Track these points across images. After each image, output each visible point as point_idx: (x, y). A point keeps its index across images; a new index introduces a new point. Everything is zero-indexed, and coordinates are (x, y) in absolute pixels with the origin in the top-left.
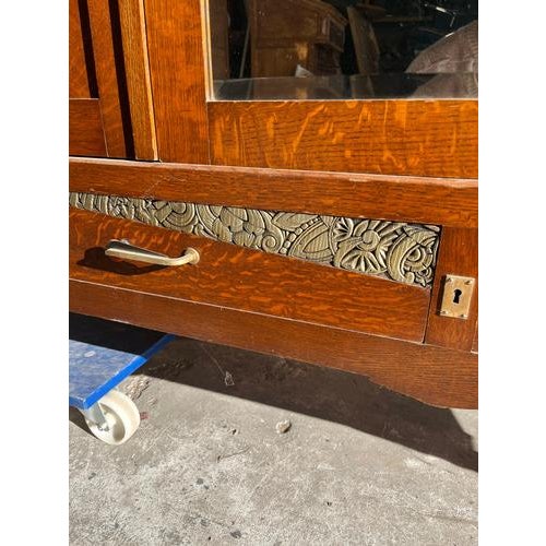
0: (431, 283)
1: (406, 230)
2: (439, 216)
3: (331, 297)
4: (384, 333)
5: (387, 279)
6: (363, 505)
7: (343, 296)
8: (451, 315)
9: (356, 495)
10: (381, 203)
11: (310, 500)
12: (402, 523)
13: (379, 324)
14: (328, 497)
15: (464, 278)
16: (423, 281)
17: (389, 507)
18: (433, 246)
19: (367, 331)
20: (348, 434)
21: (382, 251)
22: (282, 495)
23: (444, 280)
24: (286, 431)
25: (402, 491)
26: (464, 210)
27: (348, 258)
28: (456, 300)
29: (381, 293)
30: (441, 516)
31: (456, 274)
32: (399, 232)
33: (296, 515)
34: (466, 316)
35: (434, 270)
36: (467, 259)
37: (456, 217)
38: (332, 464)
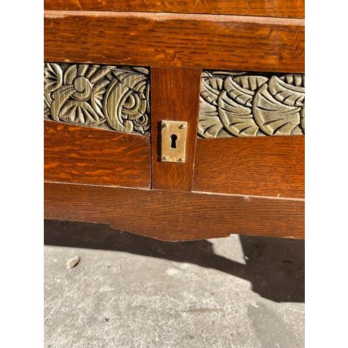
0: (149, 130)
1: (117, 74)
2: (146, 56)
3: (57, 153)
4: (115, 184)
5: (107, 129)
6: (134, 314)
7: (70, 151)
8: (171, 160)
9: (129, 307)
10: (84, 43)
11: (92, 320)
12: (163, 322)
13: (108, 175)
14: (106, 314)
15: (177, 122)
16: (141, 129)
17: (154, 311)
18: (145, 90)
19: (98, 183)
20: (125, 258)
21: (96, 100)
22: (68, 322)
23: (160, 127)
24: (75, 266)
25: (164, 296)
26: (168, 47)
27: (65, 110)
28: (174, 145)
29: (103, 144)
30: (192, 310)
31: (170, 119)
32: (110, 76)
33: (79, 336)
34: (184, 160)
35: (149, 116)
36: (177, 102)
37: (162, 56)
38: (111, 285)
